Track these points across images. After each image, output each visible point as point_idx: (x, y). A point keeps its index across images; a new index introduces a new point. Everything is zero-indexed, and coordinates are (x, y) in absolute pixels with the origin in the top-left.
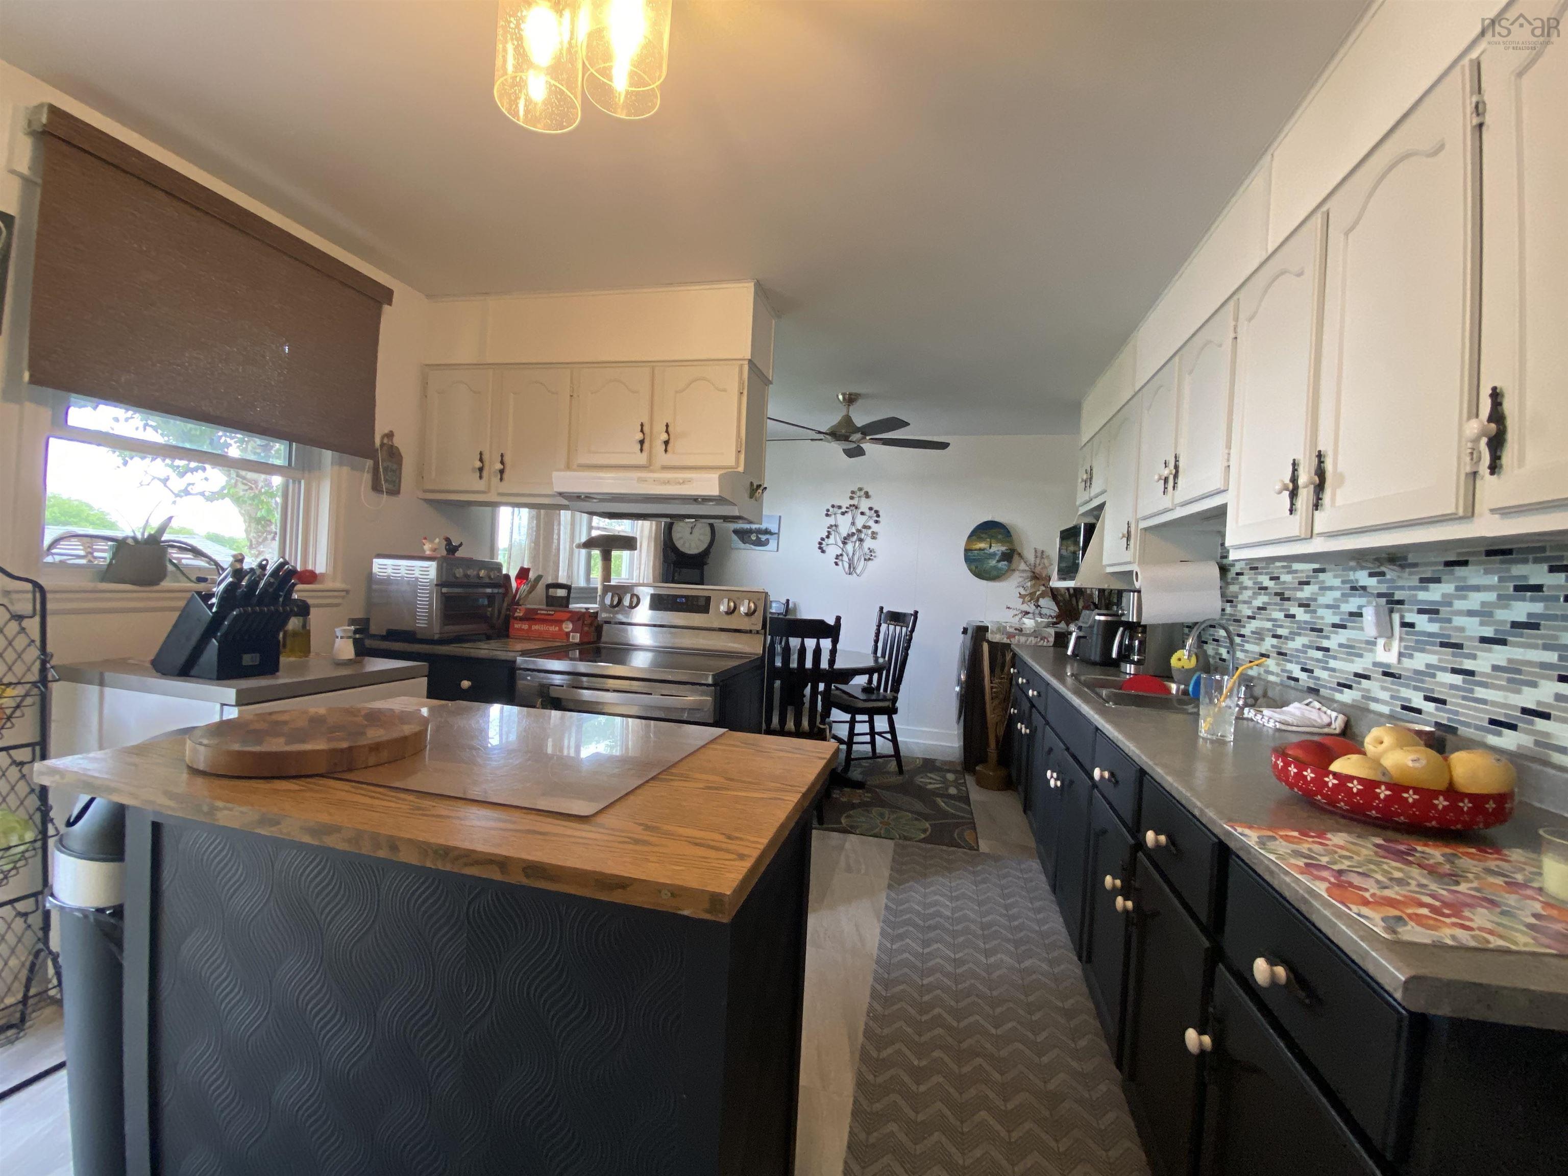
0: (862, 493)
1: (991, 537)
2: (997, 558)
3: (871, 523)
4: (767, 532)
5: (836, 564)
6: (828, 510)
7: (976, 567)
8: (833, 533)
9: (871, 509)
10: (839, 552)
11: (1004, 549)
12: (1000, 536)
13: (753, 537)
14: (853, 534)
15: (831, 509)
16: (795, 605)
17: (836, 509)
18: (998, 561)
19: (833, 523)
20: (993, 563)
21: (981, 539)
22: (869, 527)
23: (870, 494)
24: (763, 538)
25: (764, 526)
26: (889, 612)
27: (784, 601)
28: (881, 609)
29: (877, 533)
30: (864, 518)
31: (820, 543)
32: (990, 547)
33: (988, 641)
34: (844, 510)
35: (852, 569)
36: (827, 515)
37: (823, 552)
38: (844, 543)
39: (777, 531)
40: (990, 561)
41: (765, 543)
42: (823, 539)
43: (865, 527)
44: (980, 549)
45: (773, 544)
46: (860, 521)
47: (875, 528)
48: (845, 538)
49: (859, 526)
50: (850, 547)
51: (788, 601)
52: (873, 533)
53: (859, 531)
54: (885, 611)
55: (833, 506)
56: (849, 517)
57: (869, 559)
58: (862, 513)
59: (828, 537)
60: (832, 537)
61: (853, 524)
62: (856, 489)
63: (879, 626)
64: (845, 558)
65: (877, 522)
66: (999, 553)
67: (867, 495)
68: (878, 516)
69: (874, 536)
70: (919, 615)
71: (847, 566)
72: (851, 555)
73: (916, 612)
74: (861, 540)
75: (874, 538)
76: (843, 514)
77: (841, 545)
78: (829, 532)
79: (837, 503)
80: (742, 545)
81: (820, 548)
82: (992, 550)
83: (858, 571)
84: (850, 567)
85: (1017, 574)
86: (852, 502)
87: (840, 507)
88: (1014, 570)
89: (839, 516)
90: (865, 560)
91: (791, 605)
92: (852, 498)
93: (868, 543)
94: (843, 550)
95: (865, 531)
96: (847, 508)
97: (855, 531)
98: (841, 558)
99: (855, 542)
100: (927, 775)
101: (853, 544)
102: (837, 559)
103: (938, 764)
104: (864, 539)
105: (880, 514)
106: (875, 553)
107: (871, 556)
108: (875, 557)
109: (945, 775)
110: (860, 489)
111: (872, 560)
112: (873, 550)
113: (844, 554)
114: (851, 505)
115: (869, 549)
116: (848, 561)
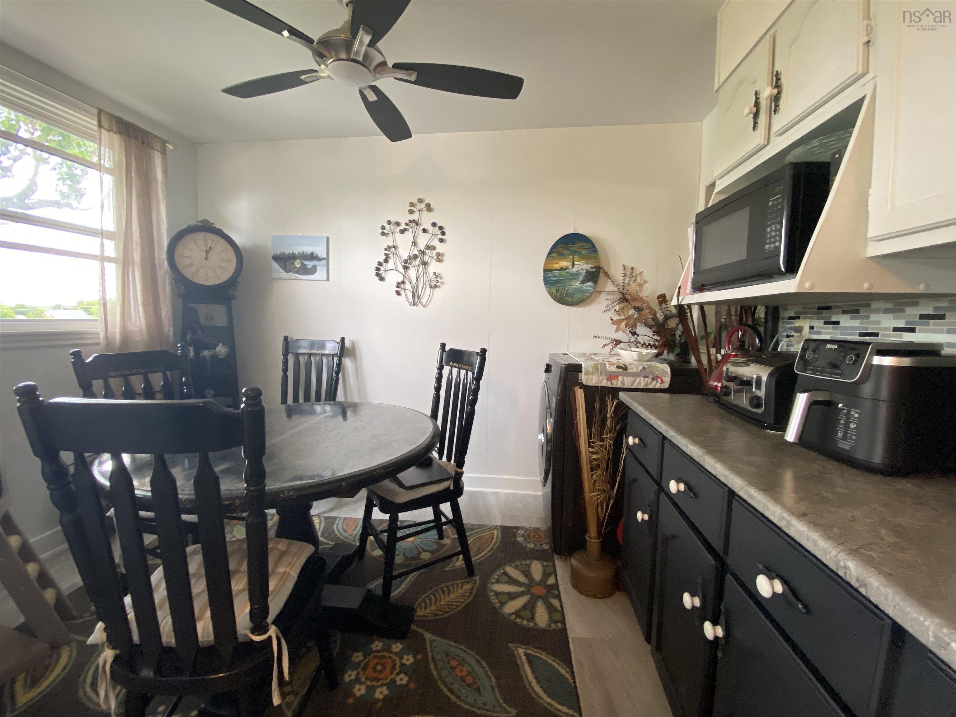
0: (423, 206)
1: (574, 253)
2: (581, 278)
3: (435, 242)
4: (313, 257)
5: (398, 293)
6: (383, 228)
7: (557, 291)
8: (391, 255)
9: (434, 225)
10: (400, 279)
11: (588, 267)
12: (584, 252)
13: (297, 264)
14: (416, 257)
15: (387, 227)
16: (353, 343)
17: (392, 227)
18: (583, 282)
19: (391, 244)
20: (576, 284)
21: (561, 256)
22: (434, 248)
23: (432, 206)
24: (310, 264)
25: (308, 249)
26: (451, 350)
27: (339, 340)
28: (443, 346)
29: (443, 255)
30: (428, 236)
31: (378, 269)
32: (573, 265)
33: (583, 386)
34: (403, 227)
35: (416, 299)
36: (383, 234)
37: (382, 279)
38: (406, 268)
39: (325, 256)
40: (573, 283)
41: (312, 271)
42: (380, 264)
43: (428, 247)
44: (561, 269)
45: (321, 274)
46: (423, 241)
47: (440, 248)
48: (406, 262)
49: (422, 247)
50: (412, 273)
51: (343, 339)
52: (438, 254)
53: (423, 253)
54: (447, 349)
55: (389, 223)
56: (409, 235)
57: (436, 286)
58: (425, 231)
59: (386, 261)
60: (391, 261)
61: (414, 243)
62: (415, 201)
63: (441, 368)
64: (408, 286)
65: (442, 240)
66: (583, 273)
67: (429, 208)
68: (443, 233)
69: (440, 258)
70: (487, 355)
71: (410, 295)
72: (414, 281)
73: (484, 351)
74: (425, 264)
75: (440, 261)
76: (402, 232)
77: (403, 271)
78: (386, 255)
79: (393, 220)
80: (285, 275)
81: (378, 275)
82: (575, 269)
83: (424, 301)
84: (414, 296)
85: (603, 296)
86: (412, 217)
87: (398, 224)
88: (600, 292)
89: (398, 235)
90: (431, 287)
91: (347, 344)
92: (411, 212)
93: (434, 267)
94: (405, 277)
95: (428, 252)
96: (406, 224)
97: (417, 253)
98: (402, 286)
99: (418, 266)
100: (505, 574)
101: (416, 268)
102: (398, 287)
103: (518, 539)
104: (429, 262)
105: (445, 231)
106: (441, 278)
107: (438, 282)
108: (442, 283)
109: (529, 566)
110: (420, 201)
111: (439, 287)
112: (440, 274)
113: (406, 281)
114: (410, 221)
115: (435, 274)
116: (411, 289)
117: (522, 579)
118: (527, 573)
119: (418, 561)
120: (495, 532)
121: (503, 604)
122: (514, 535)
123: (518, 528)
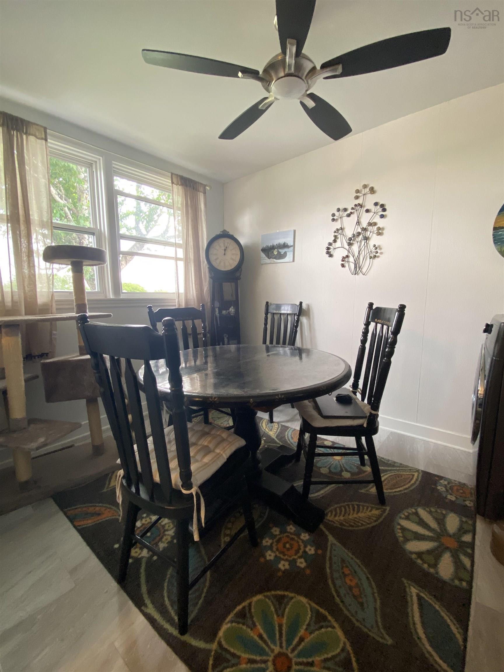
0: (367, 190)
3: (377, 219)
4: (285, 246)
5: (343, 266)
6: (333, 215)
8: (339, 236)
9: (376, 204)
10: (345, 253)
13: (275, 253)
14: (359, 234)
15: (337, 214)
16: (308, 306)
17: (341, 213)
19: (339, 227)
22: (375, 224)
23: (375, 189)
24: (282, 251)
25: (281, 241)
26: (377, 308)
27: (298, 304)
28: (371, 305)
29: (383, 229)
30: (370, 215)
31: (328, 249)
34: (348, 212)
35: (357, 269)
36: (333, 220)
37: (331, 256)
38: (350, 244)
39: (292, 244)
41: (284, 256)
42: (330, 244)
43: (370, 224)
45: (289, 257)
46: (366, 218)
47: (381, 223)
48: (350, 239)
49: (365, 225)
50: (355, 248)
51: (301, 303)
52: (379, 229)
53: (365, 230)
54: (374, 307)
55: (339, 210)
56: (354, 218)
57: (375, 256)
58: (368, 211)
59: (335, 241)
60: (339, 241)
61: (358, 223)
62: (360, 187)
63: (367, 324)
64: (351, 259)
65: (382, 216)
67: (372, 191)
68: (384, 210)
69: (380, 232)
70: (406, 311)
71: (352, 266)
72: (356, 254)
73: (402, 308)
74: (366, 239)
75: (379, 234)
76: (349, 215)
77: (347, 247)
78: (336, 237)
79: (341, 208)
80: (268, 261)
81: (328, 253)
83: (364, 270)
84: (356, 267)
86: (357, 202)
87: (345, 210)
89: (345, 219)
90: (371, 258)
91: (304, 306)
92: (357, 198)
93: (375, 240)
94: (349, 252)
95: (370, 228)
96: (353, 209)
97: (360, 230)
98: (347, 260)
99: (361, 241)
100: (416, 514)
101: (359, 244)
102: (343, 261)
103: (439, 488)
104: (370, 236)
105: (386, 207)
106: (380, 249)
107: (377, 252)
108: (381, 253)
109: (444, 516)
110: (365, 186)
111: (378, 257)
112: (379, 246)
113: (350, 255)
114: (356, 205)
115: (375, 246)
116: (353, 261)
117: (433, 524)
118: (441, 522)
119: (339, 477)
120: (416, 474)
121: (407, 540)
122: (435, 483)
123: (441, 478)
